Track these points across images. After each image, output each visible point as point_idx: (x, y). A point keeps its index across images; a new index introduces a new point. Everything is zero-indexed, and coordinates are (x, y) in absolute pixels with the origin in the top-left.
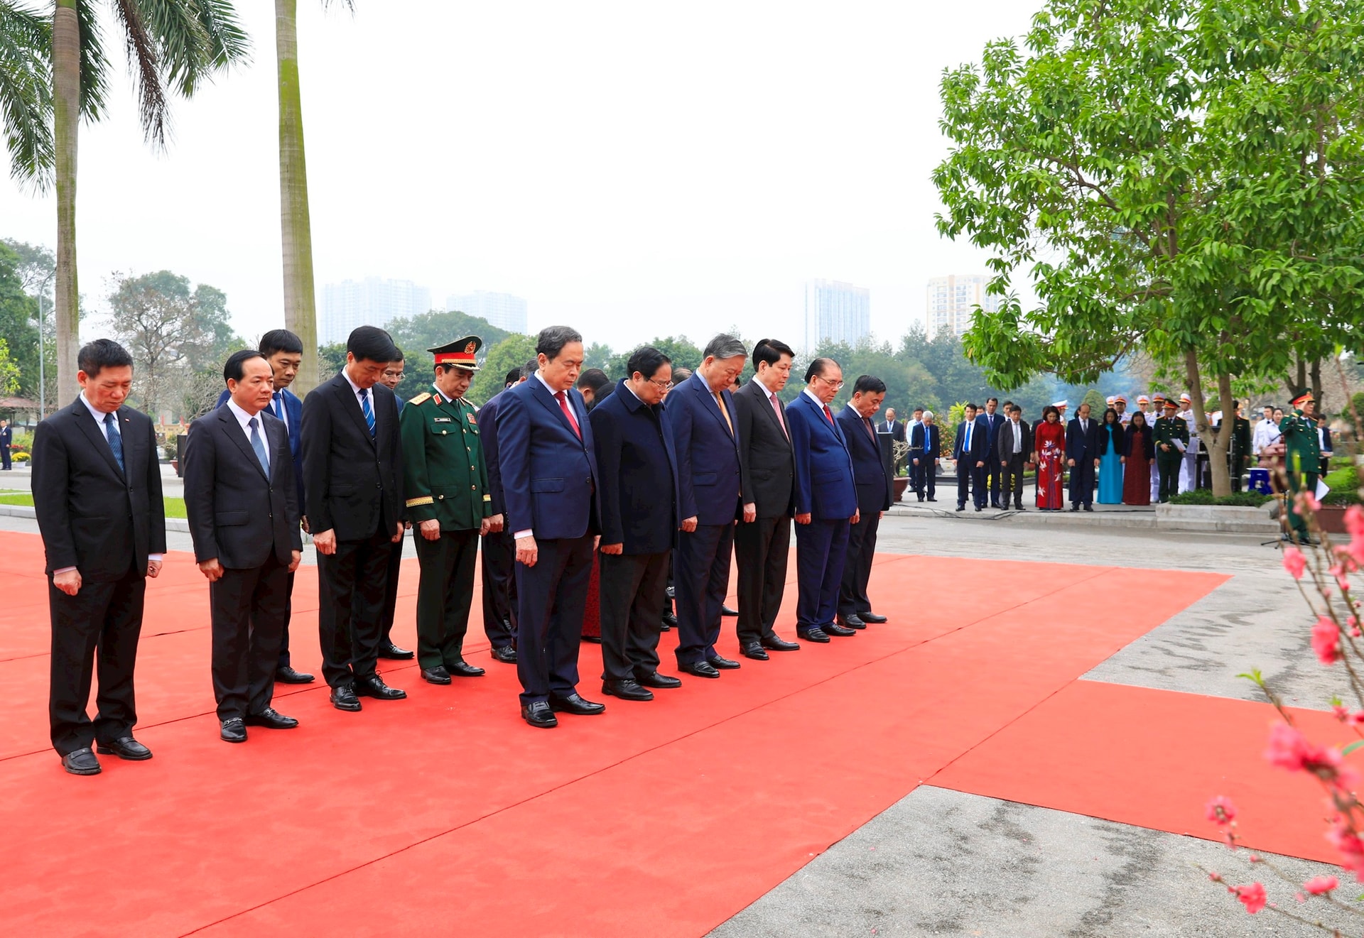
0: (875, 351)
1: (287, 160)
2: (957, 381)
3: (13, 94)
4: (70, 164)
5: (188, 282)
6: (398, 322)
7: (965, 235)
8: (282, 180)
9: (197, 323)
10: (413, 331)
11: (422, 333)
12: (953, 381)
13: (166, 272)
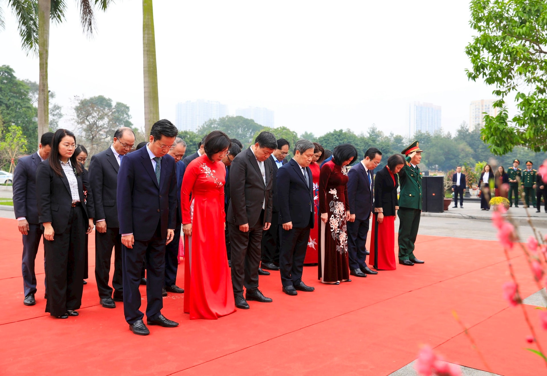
0: (443, 137)
1: (146, 42)
2: (484, 151)
3: (22, 9)
4: (45, 43)
5: (112, 101)
6: (211, 121)
7: (481, 79)
8: (144, 51)
9: (116, 120)
10: (219, 125)
11: (223, 126)
12: (482, 152)
13: (101, 96)
